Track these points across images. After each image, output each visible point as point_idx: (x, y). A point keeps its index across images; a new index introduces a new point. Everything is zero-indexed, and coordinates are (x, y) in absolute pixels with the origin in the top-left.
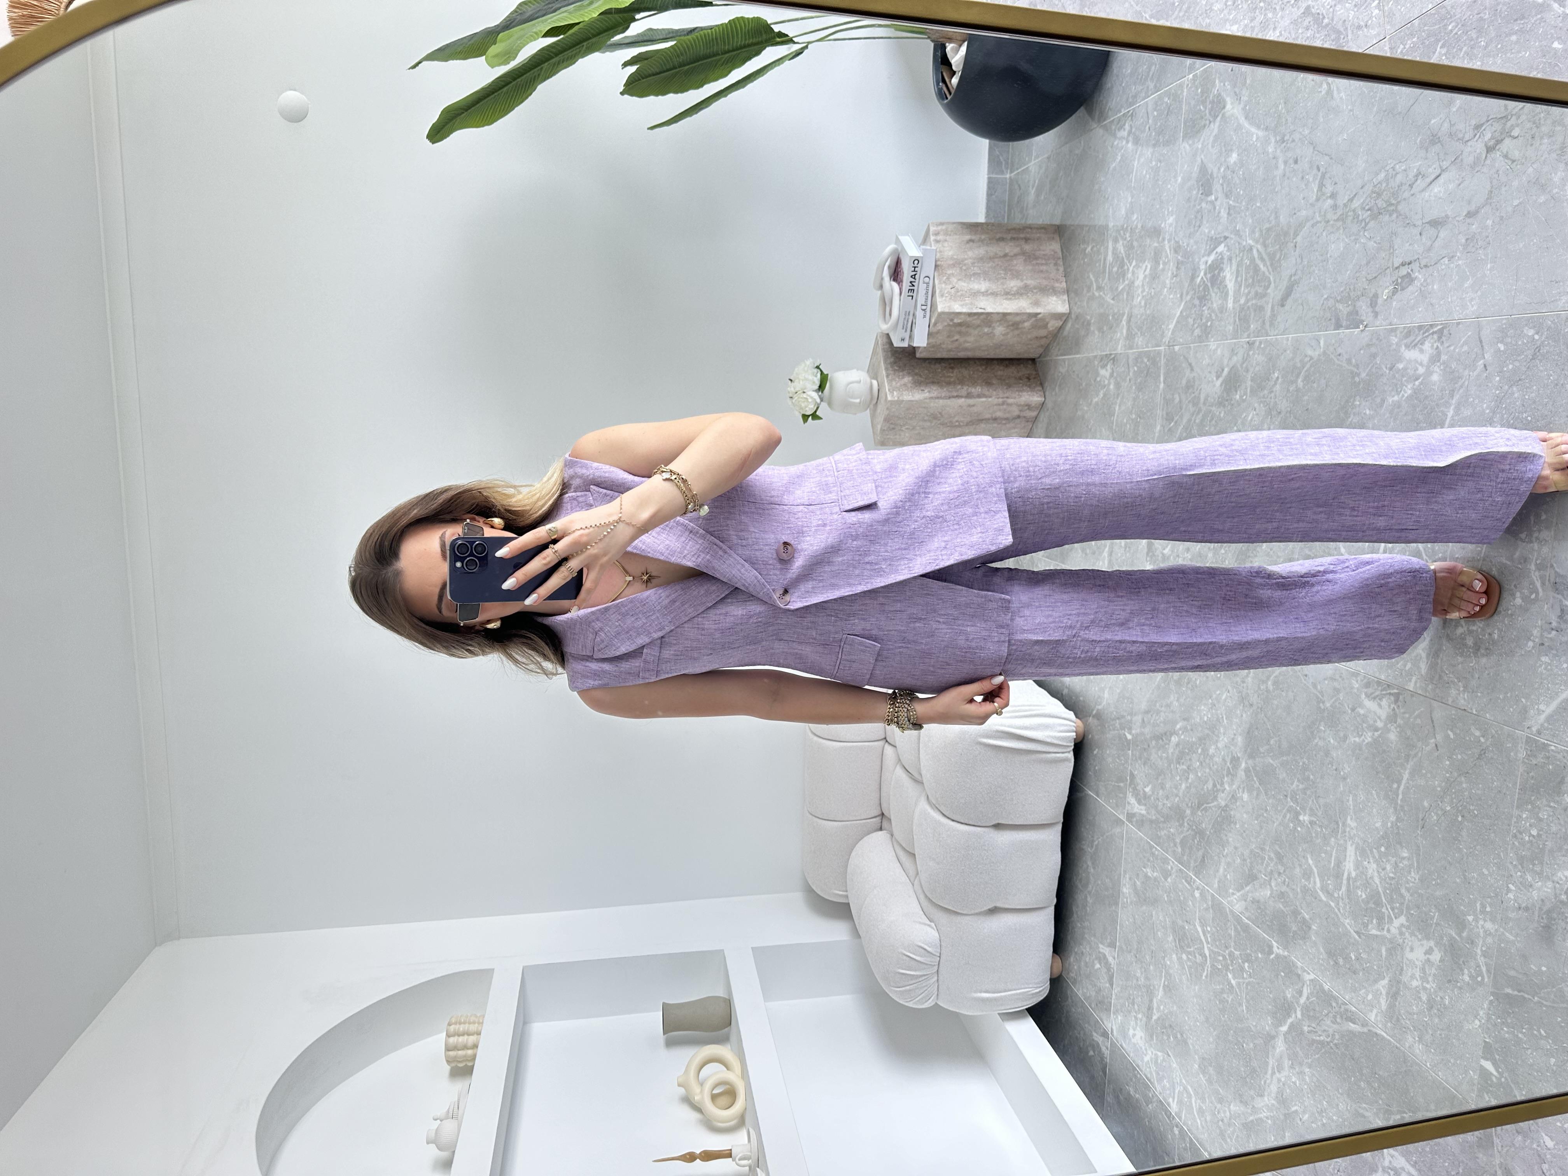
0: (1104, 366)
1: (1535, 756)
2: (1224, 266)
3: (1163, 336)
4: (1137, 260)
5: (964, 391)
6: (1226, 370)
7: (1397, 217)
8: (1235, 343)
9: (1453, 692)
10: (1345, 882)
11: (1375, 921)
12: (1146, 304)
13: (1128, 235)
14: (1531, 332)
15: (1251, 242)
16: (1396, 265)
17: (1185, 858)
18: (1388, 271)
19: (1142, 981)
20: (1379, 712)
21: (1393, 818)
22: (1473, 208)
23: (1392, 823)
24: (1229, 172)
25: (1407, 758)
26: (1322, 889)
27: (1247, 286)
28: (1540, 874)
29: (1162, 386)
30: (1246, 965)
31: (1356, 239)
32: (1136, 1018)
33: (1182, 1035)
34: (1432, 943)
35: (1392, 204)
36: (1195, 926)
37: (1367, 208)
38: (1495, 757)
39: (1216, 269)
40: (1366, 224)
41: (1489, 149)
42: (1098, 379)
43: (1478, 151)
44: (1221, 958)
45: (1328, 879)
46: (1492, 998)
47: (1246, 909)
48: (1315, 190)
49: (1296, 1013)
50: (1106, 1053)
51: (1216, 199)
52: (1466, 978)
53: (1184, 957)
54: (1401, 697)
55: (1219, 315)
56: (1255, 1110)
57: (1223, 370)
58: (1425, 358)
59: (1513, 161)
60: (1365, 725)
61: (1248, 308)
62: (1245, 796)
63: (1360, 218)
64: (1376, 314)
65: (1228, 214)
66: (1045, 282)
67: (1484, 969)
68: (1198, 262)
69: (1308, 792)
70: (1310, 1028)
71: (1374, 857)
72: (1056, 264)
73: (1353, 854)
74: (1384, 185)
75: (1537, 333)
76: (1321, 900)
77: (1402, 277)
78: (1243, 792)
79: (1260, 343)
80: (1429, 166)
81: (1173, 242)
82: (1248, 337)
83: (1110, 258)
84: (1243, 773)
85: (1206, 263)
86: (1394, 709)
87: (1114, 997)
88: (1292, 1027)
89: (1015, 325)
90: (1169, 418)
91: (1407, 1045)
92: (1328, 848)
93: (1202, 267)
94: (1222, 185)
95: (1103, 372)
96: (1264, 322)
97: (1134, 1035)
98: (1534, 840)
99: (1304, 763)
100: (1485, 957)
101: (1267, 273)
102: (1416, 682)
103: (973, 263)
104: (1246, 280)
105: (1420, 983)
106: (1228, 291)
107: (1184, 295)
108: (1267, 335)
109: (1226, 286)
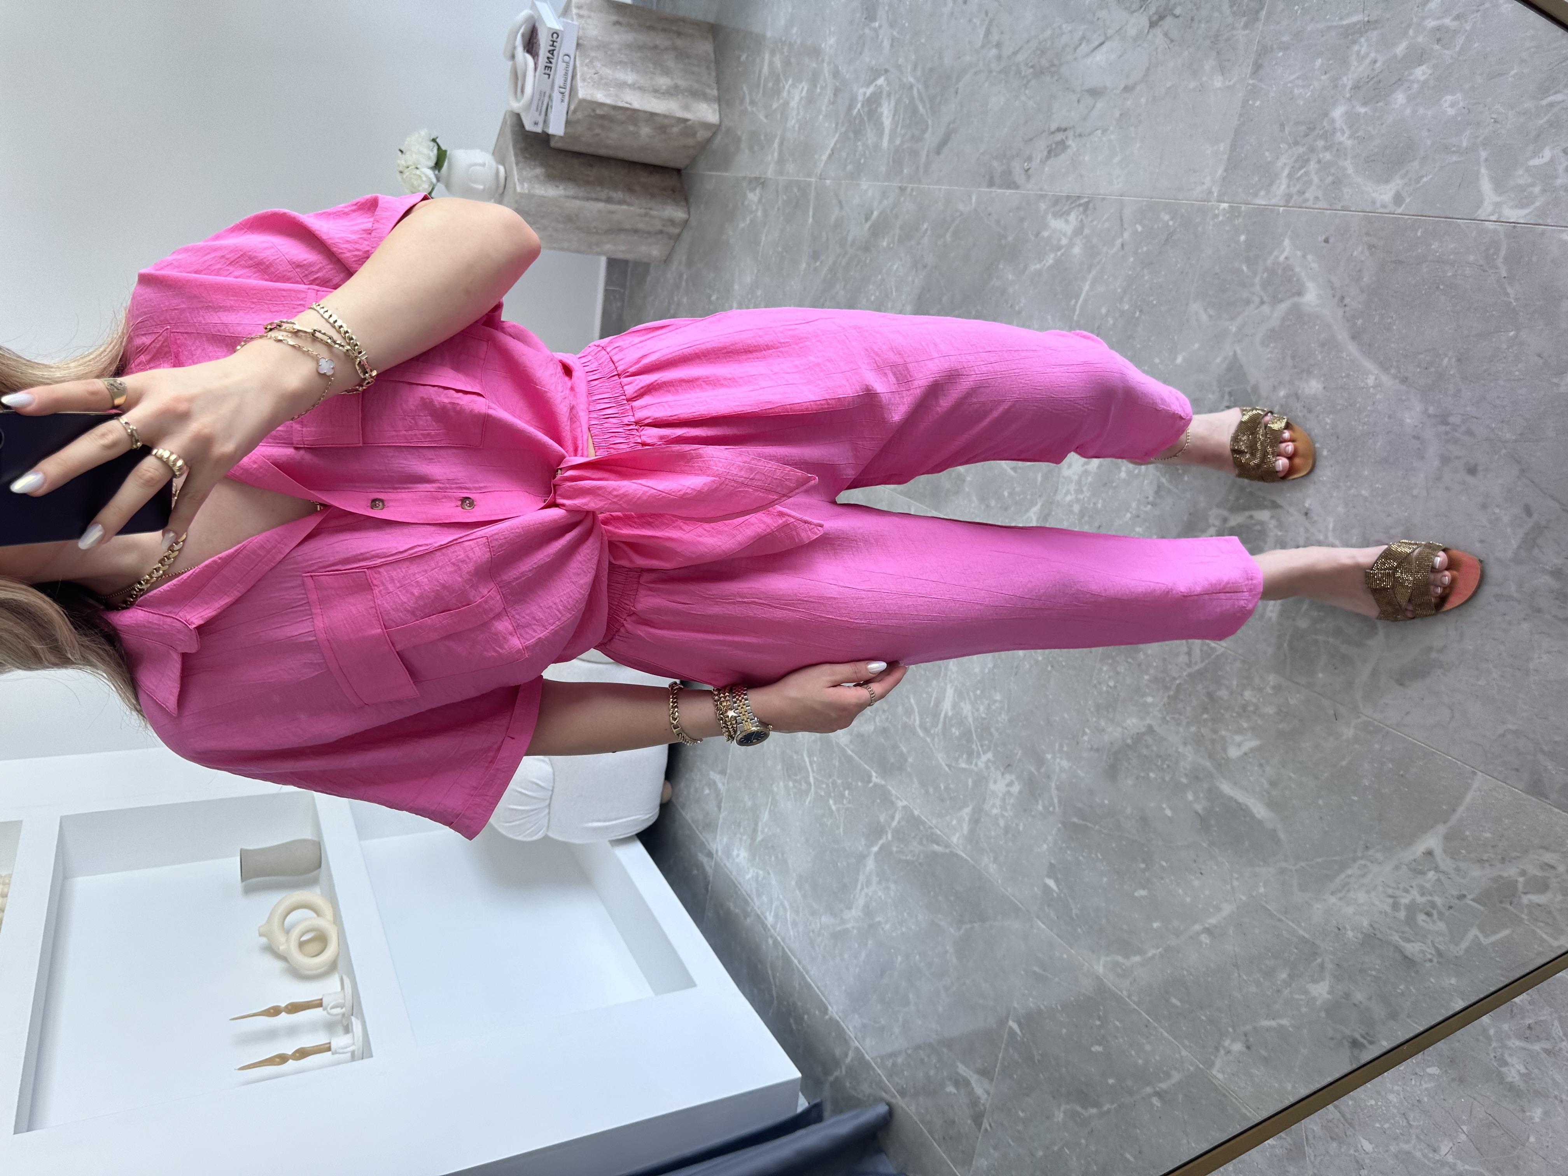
0: (753, 190)
2: (883, 102)
3: (814, 166)
4: (793, 79)
5: (603, 195)
6: (875, 215)
7: (1058, 79)
8: (887, 186)
10: (942, 720)
11: (965, 756)
12: (800, 129)
13: (786, 49)
14: (1166, 217)
15: (911, 80)
16: (1053, 128)
18: (1044, 134)
19: (749, 805)
21: (993, 666)
22: (1130, 82)
23: (992, 670)
26: (920, 727)
27: (904, 127)
28: (1112, 720)
29: (810, 220)
30: (847, 792)
31: (1017, 96)
32: (741, 840)
33: (782, 854)
34: (1013, 777)
35: (1053, 65)
36: (802, 756)
37: (1030, 64)
39: (874, 99)
40: (1028, 82)
41: (1153, 24)
42: (746, 203)
43: (1142, 24)
44: (824, 786)
45: (927, 717)
46: (1060, 825)
48: (981, 36)
49: (887, 835)
50: (709, 871)
51: (880, 27)
52: (1040, 808)
53: (791, 784)
55: (873, 153)
56: (843, 921)
57: (872, 213)
58: (1069, 229)
59: (1172, 41)
61: (903, 149)
63: (1023, 74)
65: (892, 45)
66: (696, 86)
67: (1056, 801)
68: (856, 93)
70: (899, 849)
71: (970, 699)
72: (708, 68)
73: (951, 695)
74: (1049, 43)
75: (1172, 219)
76: (919, 737)
77: (1057, 143)
79: (913, 190)
80: (1095, 32)
81: (832, 66)
82: (900, 182)
83: (766, 69)
85: (865, 94)
87: (721, 821)
88: (882, 848)
89: (662, 129)
90: (815, 256)
91: (983, 864)
92: (932, 691)
93: (860, 98)
94: (887, 12)
95: (751, 196)
96: (917, 168)
97: (738, 855)
98: (1111, 691)
100: (1058, 790)
101: (925, 117)
103: (620, 50)
104: (903, 120)
105: (1000, 811)
106: (884, 128)
107: (840, 125)
108: (920, 182)
109: (882, 123)
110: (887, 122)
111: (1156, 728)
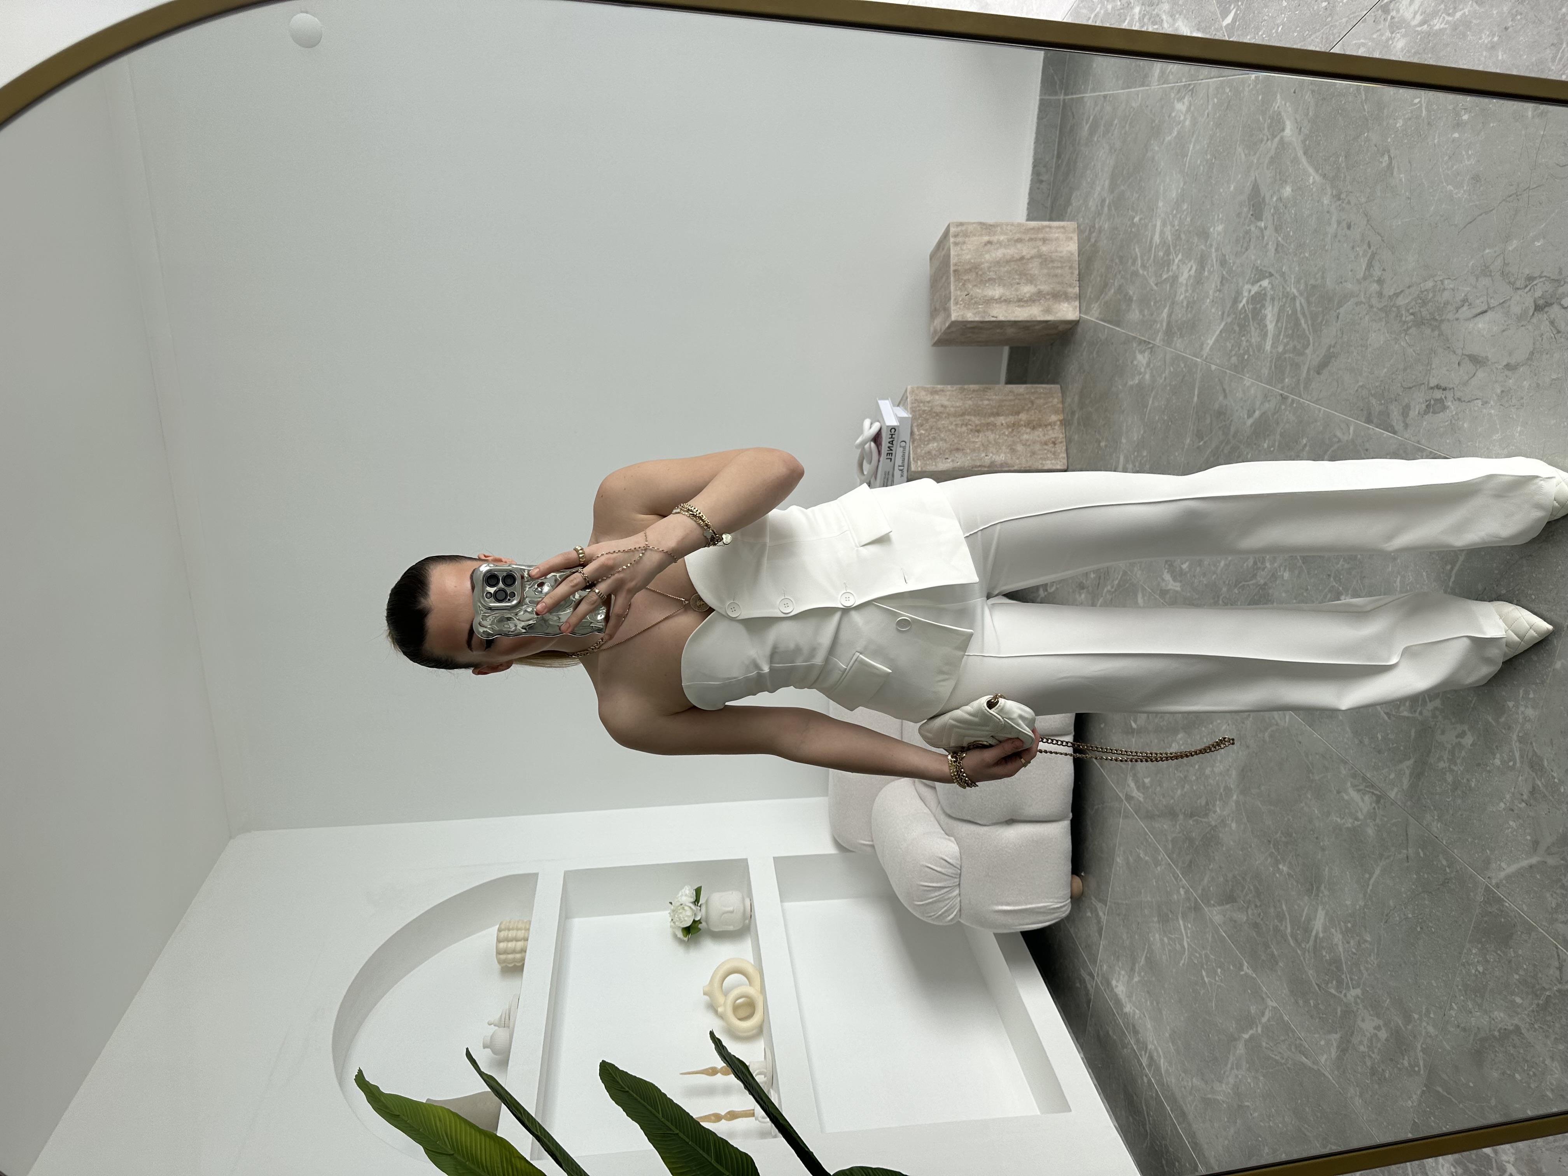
0: (1142, 352)
1: (1491, 904)
2: (1267, 304)
3: (1202, 349)
4: (1182, 255)
6: (1257, 414)
7: (1439, 335)
8: (1269, 390)
9: (1428, 817)
10: (1312, 938)
11: (1334, 982)
12: (1187, 307)
13: (1176, 222)
15: (1294, 291)
16: (1432, 385)
17: (1175, 856)
18: (1423, 387)
19: (1127, 943)
20: (1361, 804)
21: (1362, 903)
22: (1513, 362)
23: (1360, 906)
24: (1281, 205)
25: (1381, 856)
26: (1291, 936)
27: (1287, 336)
28: (1480, 1006)
29: (1196, 399)
30: (1219, 970)
31: (1396, 338)
33: (1158, 1003)
34: (1381, 1023)
35: (1436, 320)
36: (1178, 918)
37: (1411, 311)
38: (1457, 890)
39: (1258, 299)
40: (1409, 328)
41: (1538, 308)
42: (1135, 363)
43: (1527, 304)
44: (1198, 955)
45: (1298, 929)
46: (1425, 1089)
47: (1224, 923)
48: (1364, 268)
49: (1257, 1027)
50: (1092, 991)
51: (1266, 228)
52: (1406, 1063)
53: (1166, 940)
54: (1382, 801)
55: (1256, 353)
56: (1213, 1091)
57: (1254, 412)
60: (1347, 811)
61: (1285, 358)
62: (1234, 826)
63: (1404, 318)
64: (1406, 426)
65: (1276, 250)
67: (1421, 1063)
68: (1242, 287)
69: (1290, 847)
70: (1268, 1046)
71: (1341, 929)
73: (1323, 917)
74: (1431, 295)
76: (1289, 944)
77: (1436, 400)
78: (1232, 821)
79: (1293, 400)
80: (1478, 296)
81: (1220, 253)
82: (1282, 389)
83: (1156, 239)
84: (1234, 804)
85: (1250, 291)
86: (1374, 808)
88: (1252, 1038)
90: (1199, 435)
91: (1349, 1095)
92: (1301, 903)
93: (1246, 294)
94: (1273, 215)
95: (1139, 357)
96: (1298, 381)
98: (1479, 976)
99: (1289, 820)
100: (1424, 1054)
101: (1307, 332)
102: (1397, 793)
104: (1286, 328)
105: (1366, 1050)
106: (1267, 330)
107: (1226, 314)
108: (1300, 397)
109: (1266, 326)
110: (1271, 327)
111: (1523, 1031)
